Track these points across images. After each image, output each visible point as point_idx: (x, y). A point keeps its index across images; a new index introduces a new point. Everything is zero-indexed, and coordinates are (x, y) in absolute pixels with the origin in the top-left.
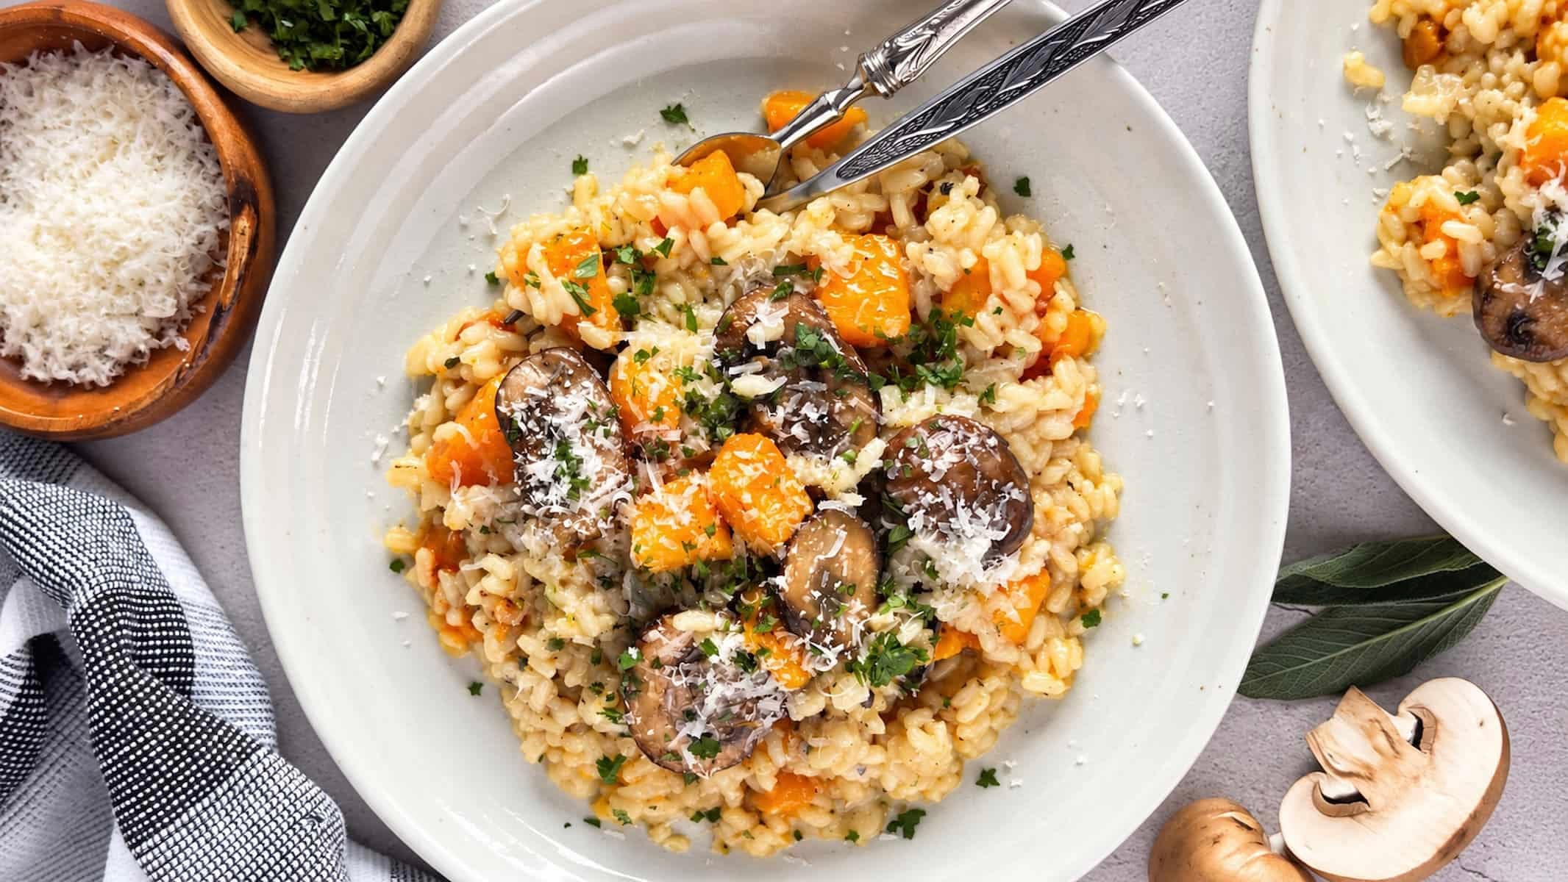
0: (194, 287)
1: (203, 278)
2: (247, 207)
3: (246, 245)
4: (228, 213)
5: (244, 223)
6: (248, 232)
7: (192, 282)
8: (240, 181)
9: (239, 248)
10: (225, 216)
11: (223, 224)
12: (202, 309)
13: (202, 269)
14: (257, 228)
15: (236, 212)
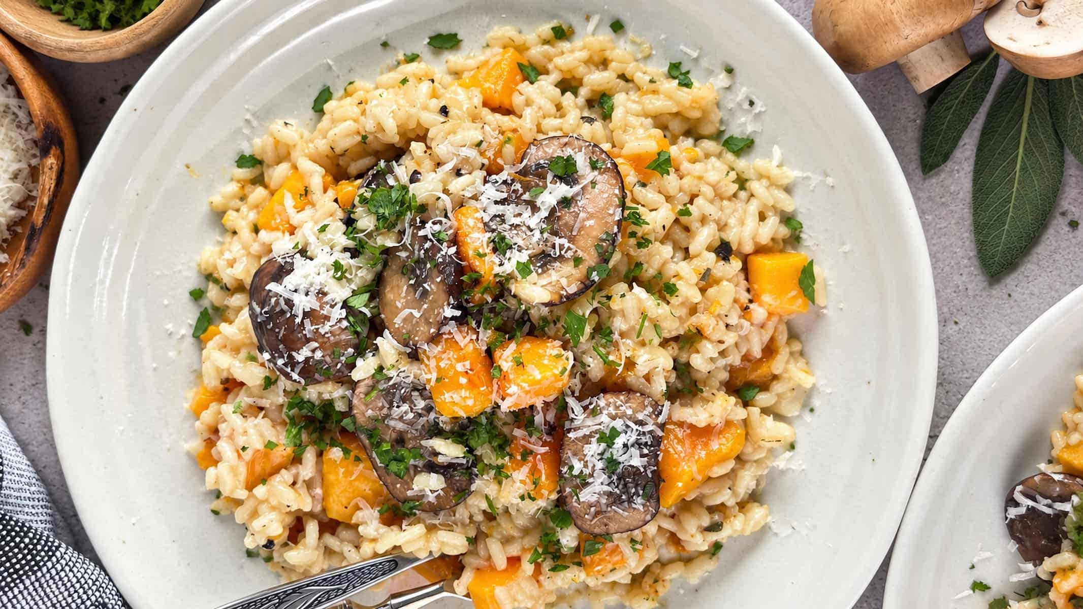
0: (12, 213)
1: (19, 206)
2: (54, 148)
3: (54, 177)
4: (38, 154)
5: (51, 161)
6: (55, 167)
7: (10, 209)
8: (47, 126)
9: (48, 180)
10: (34, 156)
11: (34, 162)
12: (19, 230)
13: (17, 198)
14: (63, 163)
15: (45, 153)
